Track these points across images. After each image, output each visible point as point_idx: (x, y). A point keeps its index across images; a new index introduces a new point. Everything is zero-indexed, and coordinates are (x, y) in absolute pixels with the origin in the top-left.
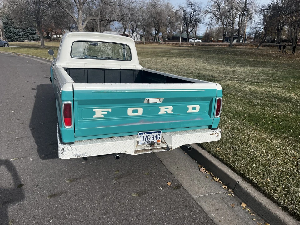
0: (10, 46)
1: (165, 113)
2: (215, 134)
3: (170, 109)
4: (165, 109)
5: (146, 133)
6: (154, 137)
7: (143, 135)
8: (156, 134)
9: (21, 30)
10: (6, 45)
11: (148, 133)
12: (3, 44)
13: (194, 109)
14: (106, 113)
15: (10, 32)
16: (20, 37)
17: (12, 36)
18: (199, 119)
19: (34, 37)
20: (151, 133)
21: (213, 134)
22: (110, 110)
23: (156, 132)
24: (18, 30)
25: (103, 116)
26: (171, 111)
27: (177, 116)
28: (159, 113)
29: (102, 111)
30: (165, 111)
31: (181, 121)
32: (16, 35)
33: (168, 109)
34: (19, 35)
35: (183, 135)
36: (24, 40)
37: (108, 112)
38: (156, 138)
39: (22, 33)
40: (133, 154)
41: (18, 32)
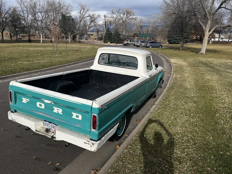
0: (163, 47)
1: (57, 112)
2: (89, 144)
3: (60, 111)
4: (57, 109)
5: (48, 122)
6: (53, 127)
7: (46, 122)
8: (54, 125)
9: (178, 36)
10: (160, 47)
11: (49, 122)
12: (159, 46)
13: (77, 116)
14: (27, 101)
15: (171, 37)
16: (177, 40)
17: (171, 40)
18: (79, 126)
19: (186, 41)
20: (51, 123)
21: (87, 143)
22: (29, 100)
23: (53, 124)
24: (176, 36)
25: (26, 103)
26: (61, 112)
27: (65, 118)
28: (54, 111)
29: (26, 100)
30: (57, 111)
31: (65, 122)
32: (174, 39)
33: (59, 110)
34: (176, 39)
35: (63, 133)
36: (178, 42)
37: (28, 101)
38: (54, 128)
39: (179, 37)
40: (34, 131)
41: (176, 37)
